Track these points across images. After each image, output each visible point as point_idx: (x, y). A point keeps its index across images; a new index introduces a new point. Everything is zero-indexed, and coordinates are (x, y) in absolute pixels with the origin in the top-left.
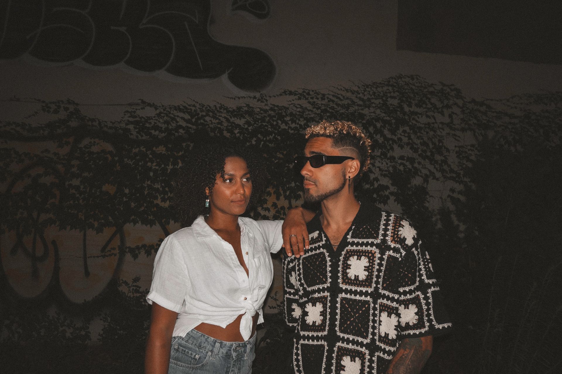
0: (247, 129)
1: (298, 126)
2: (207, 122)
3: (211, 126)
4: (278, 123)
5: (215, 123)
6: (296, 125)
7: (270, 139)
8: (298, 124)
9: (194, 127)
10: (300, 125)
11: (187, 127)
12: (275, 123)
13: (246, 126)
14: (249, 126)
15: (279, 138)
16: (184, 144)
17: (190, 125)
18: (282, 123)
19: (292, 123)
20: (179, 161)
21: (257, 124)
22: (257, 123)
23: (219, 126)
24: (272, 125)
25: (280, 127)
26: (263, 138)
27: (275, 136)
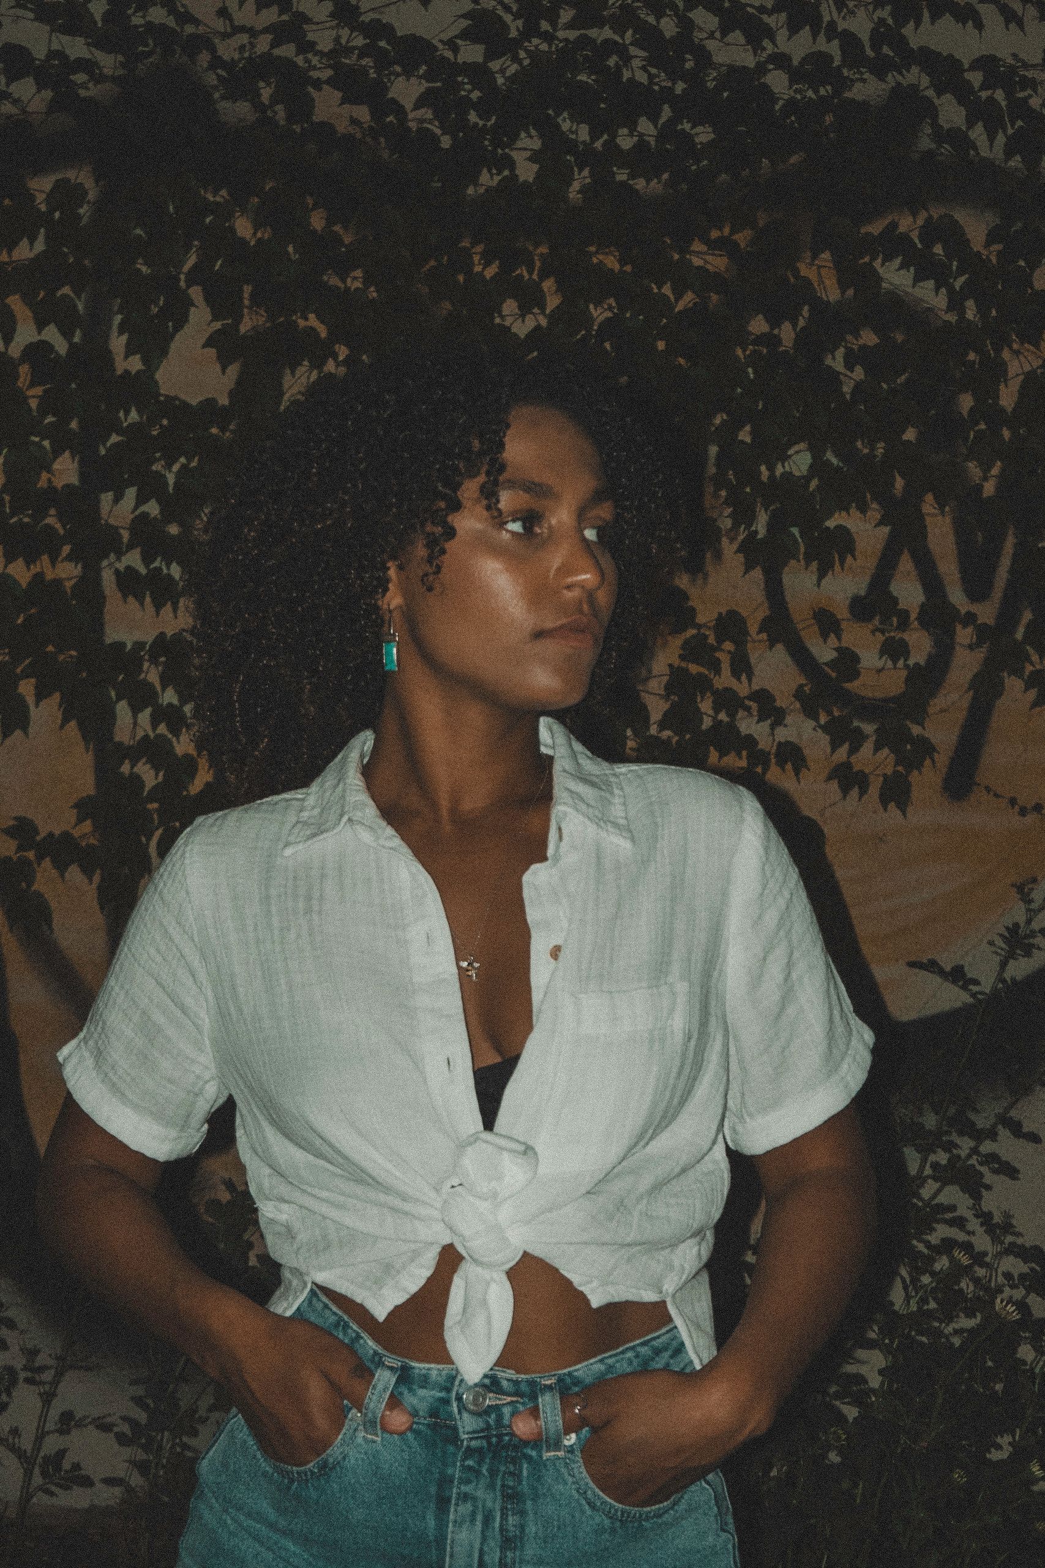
0: (479, 73)
1: (834, 48)
2: (196, 22)
3: (227, 50)
4: (687, 25)
5: (252, 32)
6: (822, 44)
7: (641, 145)
8: (832, 31)
9: (108, 62)
10: (849, 40)
11: (60, 54)
12: (669, 27)
13: (472, 53)
14: (490, 55)
15: (704, 135)
16: (42, 186)
17: (77, 48)
18: (725, 30)
19: (794, 29)
20: (15, 302)
21: (548, 38)
22: (545, 26)
23: (287, 51)
24: (649, 38)
25: (704, 58)
26: (594, 136)
27: (672, 122)
